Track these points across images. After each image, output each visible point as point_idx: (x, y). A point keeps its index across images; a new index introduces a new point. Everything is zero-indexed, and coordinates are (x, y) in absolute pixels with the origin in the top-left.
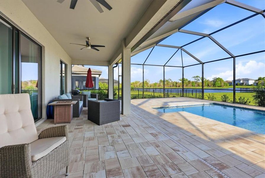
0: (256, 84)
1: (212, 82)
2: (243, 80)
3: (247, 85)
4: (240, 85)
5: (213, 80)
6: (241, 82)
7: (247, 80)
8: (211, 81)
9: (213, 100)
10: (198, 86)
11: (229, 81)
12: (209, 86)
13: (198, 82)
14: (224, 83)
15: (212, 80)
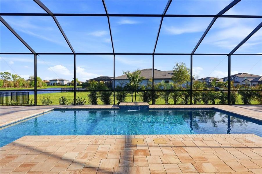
0: (68, 84)
1: (29, 82)
2: (59, 81)
3: (62, 85)
4: (57, 85)
5: (30, 79)
6: (58, 82)
7: (62, 80)
8: (27, 81)
9: (48, 105)
10: (8, 86)
11: (47, 81)
12: (25, 86)
13: (8, 81)
14: (42, 83)
15: (28, 78)
